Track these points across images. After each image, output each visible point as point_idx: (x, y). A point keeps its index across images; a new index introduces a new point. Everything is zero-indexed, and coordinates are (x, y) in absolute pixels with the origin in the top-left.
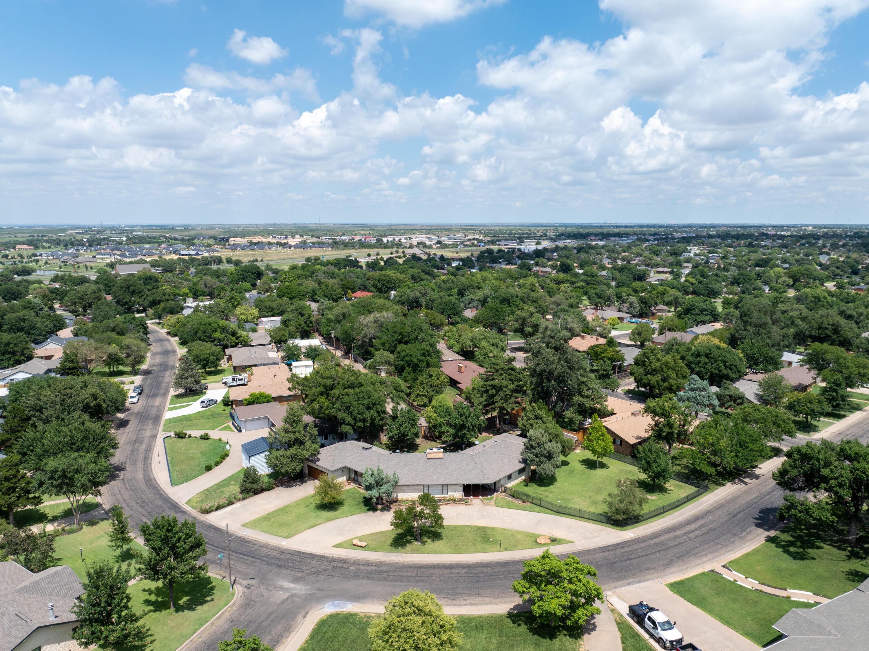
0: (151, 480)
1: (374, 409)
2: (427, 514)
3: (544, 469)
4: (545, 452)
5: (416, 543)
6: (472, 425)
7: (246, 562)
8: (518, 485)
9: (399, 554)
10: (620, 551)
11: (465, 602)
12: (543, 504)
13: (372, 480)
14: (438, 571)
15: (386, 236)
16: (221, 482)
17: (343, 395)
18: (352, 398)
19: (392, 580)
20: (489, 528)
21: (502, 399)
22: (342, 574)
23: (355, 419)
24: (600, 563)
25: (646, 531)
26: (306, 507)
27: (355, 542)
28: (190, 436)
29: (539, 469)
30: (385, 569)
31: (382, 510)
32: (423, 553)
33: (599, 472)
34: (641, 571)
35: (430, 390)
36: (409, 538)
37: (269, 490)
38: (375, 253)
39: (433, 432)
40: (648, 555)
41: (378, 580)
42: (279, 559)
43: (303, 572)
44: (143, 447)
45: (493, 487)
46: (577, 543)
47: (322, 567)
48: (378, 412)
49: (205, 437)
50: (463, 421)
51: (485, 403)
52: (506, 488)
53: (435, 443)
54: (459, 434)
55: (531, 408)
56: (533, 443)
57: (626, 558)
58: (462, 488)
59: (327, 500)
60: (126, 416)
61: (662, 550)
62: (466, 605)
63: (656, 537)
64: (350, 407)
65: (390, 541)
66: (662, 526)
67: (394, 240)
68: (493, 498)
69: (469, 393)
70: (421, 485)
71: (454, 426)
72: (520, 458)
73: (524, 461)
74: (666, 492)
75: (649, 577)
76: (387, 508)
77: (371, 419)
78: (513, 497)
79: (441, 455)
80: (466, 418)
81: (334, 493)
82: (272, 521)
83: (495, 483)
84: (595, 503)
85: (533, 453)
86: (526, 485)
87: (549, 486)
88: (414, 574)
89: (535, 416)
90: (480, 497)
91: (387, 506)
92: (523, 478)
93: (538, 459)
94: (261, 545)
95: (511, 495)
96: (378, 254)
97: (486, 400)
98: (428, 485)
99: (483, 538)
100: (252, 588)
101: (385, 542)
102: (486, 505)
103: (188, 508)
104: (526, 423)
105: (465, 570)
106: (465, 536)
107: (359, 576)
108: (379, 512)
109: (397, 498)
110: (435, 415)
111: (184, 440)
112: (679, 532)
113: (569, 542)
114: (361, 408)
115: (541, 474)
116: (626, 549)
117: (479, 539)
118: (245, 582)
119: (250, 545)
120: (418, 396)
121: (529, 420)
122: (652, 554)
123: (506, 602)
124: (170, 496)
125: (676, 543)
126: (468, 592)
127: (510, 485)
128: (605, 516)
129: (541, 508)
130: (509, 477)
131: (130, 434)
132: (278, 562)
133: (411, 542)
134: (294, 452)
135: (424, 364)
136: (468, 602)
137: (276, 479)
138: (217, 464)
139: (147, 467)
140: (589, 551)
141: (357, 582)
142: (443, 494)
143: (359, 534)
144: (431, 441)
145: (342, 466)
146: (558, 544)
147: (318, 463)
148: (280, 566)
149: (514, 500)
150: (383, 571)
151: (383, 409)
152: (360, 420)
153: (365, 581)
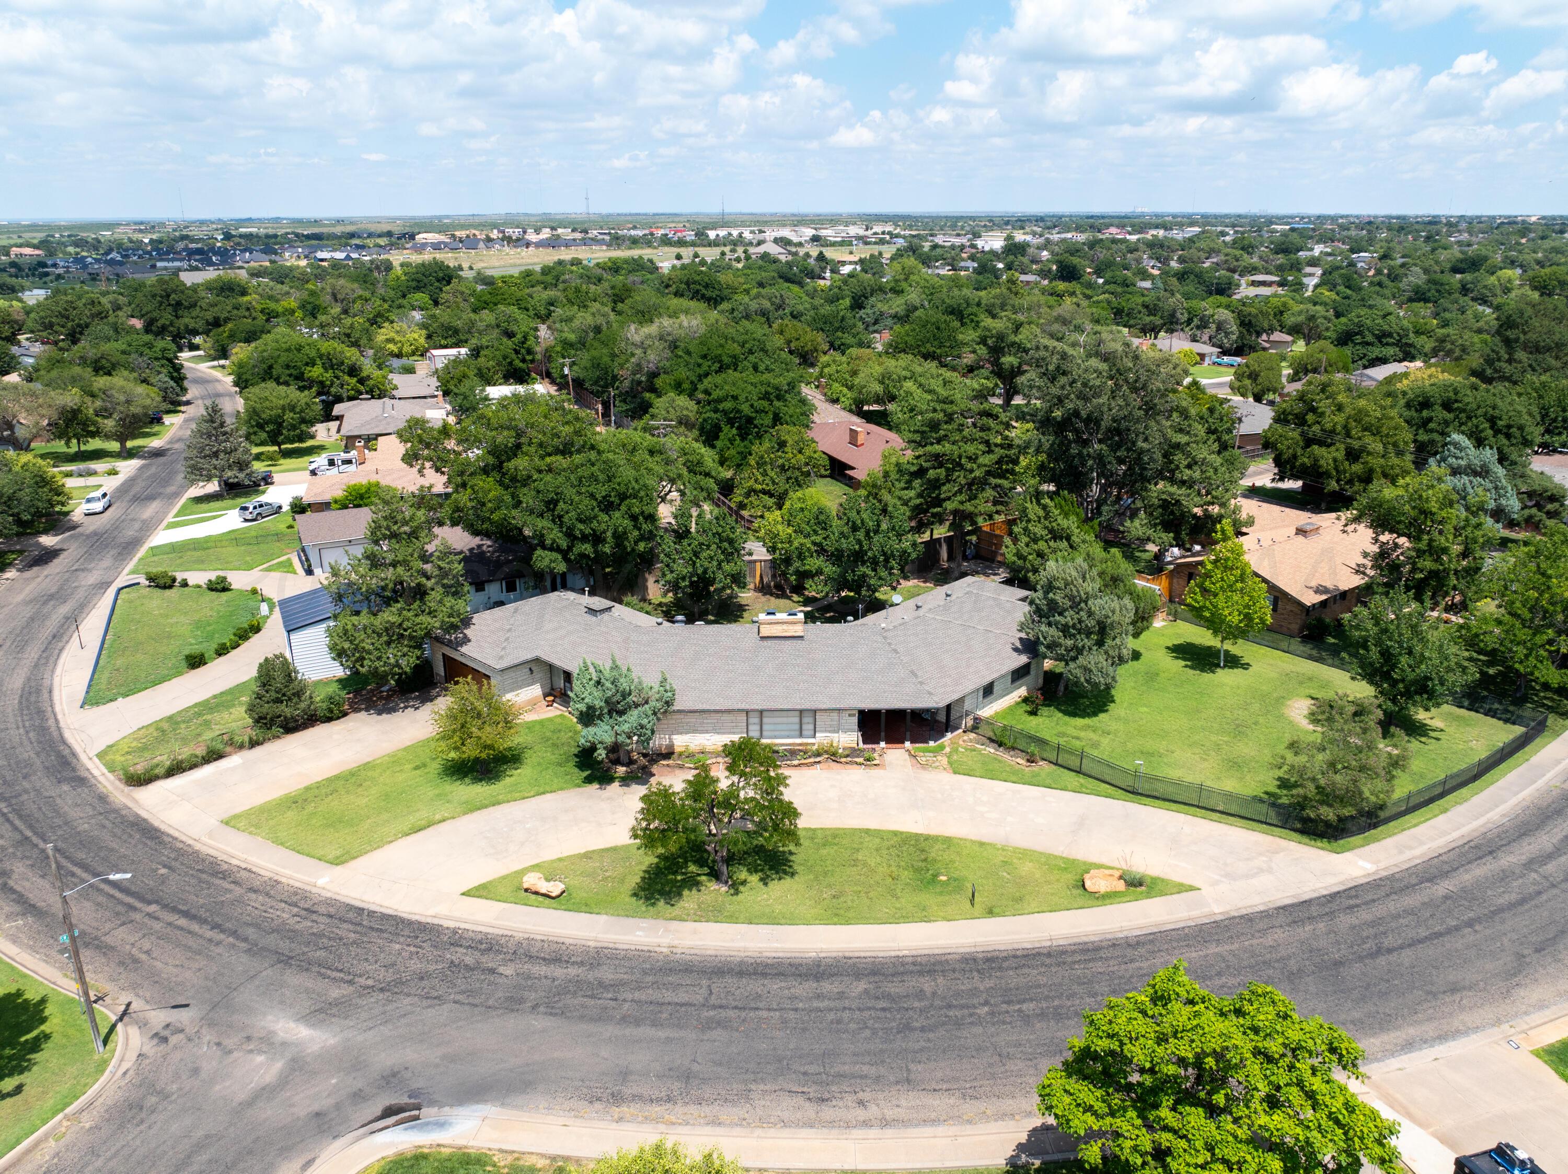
0: (38, 691)
1: (623, 508)
2: (747, 800)
3: (1087, 670)
4: (1091, 623)
5: (713, 886)
6: (884, 554)
7: (191, 942)
8: (1011, 710)
9: (661, 922)
10: (1345, 921)
11: (861, 1114)
12: (1087, 766)
13: (595, 698)
14: (775, 985)
15: (714, 228)
16: (215, 697)
17: (540, 472)
18: (560, 479)
19: (624, 1019)
20: (934, 839)
21: (960, 491)
22: (470, 993)
23: (569, 534)
24: (1293, 965)
25: (1408, 854)
26: (417, 768)
27: (533, 880)
28: (185, 584)
29: (1073, 670)
30: (607, 974)
31: (626, 781)
32: (732, 919)
33: (1225, 677)
34: (1434, 995)
35: (781, 480)
36: (692, 868)
37: (329, 720)
38: (691, 254)
39: (784, 574)
40: (1439, 935)
41: (582, 1018)
42: (292, 935)
43: (351, 982)
44: (64, 610)
45: (942, 717)
46: (1206, 891)
47: (416, 965)
48: (634, 518)
49: (220, 587)
50: (859, 542)
51: (918, 501)
52: (977, 720)
53: (787, 601)
54: (850, 577)
55: (1041, 513)
56: (1058, 597)
57: (1370, 945)
58: (855, 720)
59: (471, 751)
60: (62, 541)
61: (1478, 920)
62: (866, 1124)
63: (1445, 875)
64: (555, 502)
65: (635, 879)
66: (1450, 838)
67: (730, 234)
68: (942, 747)
69: (874, 486)
70: (740, 711)
71: (836, 557)
72: (1015, 636)
73: (1030, 647)
74: (1426, 735)
75: (1468, 1018)
76: (640, 775)
77: (615, 535)
78: (1000, 744)
79: (798, 630)
80: (867, 533)
81: (488, 734)
82: (310, 808)
83: (949, 707)
84: (1235, 765)
85: (1056, 624)
86: (1033, 713)
87: (1095, 714)
88: (699, 999)
89: (1051, 531)
90: (908, 744)
91: (644, 768)
92: (1023, 691)
93: (1069, 643)
94: (257, 884)
95: (992, 740)
96: (696, 255)
97: (920, 495)
98: (761, 712)
99: (918, 870)
100: (173, 1040)
101: (622, 881)
102: (924, 766)
103: (97, 770)
104: (1025, 551)
105: (862, 986)
106: (865, 864)
107: (521, 1001)
108: (616, 784)
109: (671, 746)
110: (790, 530)
111: (168, 592)
112: (1509, 859)
113: (1183, 888)
114: (586, 504)
115: (1077, 683)
116: (1365, 915)
117: (906, 875)
118: (159, 1018)
119: (226, 885)
120: (751, 492)
121: (1035, 541)
122: (1449, 931)
123: (1002, 1116)
124: (67, 735)
125: (1513, 897)
126: (873, 1071)
127: (988, 711)
128: (1273, 805)
129: (1082, 779)
130: (988, 690)
131: (48, 580)
132: (284, 946)
133: (697, 884)
134: (393, 619)
135: (767, 420)
136: (873, 1111)
137: (357, 692)
138: (222, 651)
139: (47, 658)
140: (1248, 919)
141: (512, 1023)
142: (801, 735)
143: (549, 855)
144: (778, 597)
145: (529, 656)
146: (1149, 895)
147: (464, 649)
148: (285, 960)
149: (1002, 754)
150: (601, 984)
151: (648, 510)
152: (584, 538)
153: (538, 1022)
